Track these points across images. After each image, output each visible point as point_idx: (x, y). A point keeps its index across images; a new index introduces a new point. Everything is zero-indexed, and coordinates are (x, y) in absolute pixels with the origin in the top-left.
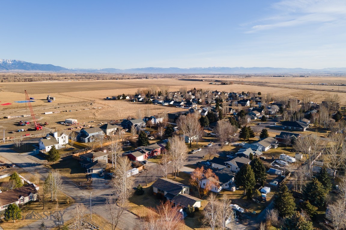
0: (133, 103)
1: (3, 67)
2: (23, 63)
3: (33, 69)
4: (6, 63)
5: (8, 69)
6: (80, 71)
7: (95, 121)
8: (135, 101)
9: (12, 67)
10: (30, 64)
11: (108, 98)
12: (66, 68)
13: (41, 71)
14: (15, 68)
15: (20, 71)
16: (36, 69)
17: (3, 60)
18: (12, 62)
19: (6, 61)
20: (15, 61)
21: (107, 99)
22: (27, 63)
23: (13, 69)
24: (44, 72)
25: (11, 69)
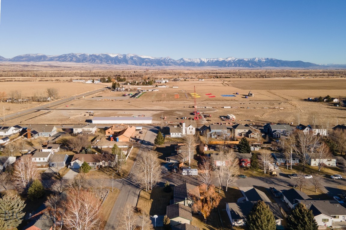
0: (336, 107)
1: (258, 65)
2: (275, 61)
3: (282, 66)
4: (261, 61)
5: (261, 67)
6: (333, 67)
7: (252, 120)
8: (338, 106)
9: (265, 64)
10: (280, 61)
11: (309, 98)
12: (317, 64)
13: (290, 67)
14: (267, 65)
15: (271, 68)
16: (285, 66)
17: (259, 58)
18: (265, 60)
19: (261, 59)
20: (268, 59)
21: (309, 100)
22: (278, 61)
23: (266, 66)
24: (293, 68)
25: (264, 66)
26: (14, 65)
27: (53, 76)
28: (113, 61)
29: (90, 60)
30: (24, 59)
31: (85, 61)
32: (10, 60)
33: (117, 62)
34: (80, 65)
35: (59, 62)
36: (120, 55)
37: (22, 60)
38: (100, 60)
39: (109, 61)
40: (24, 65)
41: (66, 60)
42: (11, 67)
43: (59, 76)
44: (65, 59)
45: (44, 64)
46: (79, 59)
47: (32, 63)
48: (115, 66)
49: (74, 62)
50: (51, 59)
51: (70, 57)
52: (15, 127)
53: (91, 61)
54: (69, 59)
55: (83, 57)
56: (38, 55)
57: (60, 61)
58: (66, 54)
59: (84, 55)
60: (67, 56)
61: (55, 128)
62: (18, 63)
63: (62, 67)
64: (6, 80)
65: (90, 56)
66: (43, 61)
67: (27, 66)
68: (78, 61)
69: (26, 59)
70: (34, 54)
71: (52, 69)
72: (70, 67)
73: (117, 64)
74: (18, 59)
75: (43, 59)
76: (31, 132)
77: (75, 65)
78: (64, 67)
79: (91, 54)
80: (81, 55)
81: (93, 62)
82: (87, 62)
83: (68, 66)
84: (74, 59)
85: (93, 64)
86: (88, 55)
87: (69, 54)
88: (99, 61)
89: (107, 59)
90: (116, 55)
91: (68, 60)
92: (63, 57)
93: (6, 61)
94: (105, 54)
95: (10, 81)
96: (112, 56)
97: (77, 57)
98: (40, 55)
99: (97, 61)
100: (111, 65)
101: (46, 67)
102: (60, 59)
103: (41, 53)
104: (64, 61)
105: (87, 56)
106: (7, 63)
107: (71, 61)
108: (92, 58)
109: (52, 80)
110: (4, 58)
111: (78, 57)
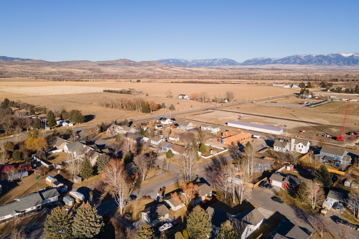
26: (242, 69)
27: (264, 79)
28: (346, 61)
29: (316, 62)
30: (252, 63)
31: (310, 63)
32: (242, 64)
33: (351, 62)
34: (303, 67)
35: (282, 65)
36: (356, 54)
37: (250, 63)
38: (328, 61)
39: (340, 62)
40: (250, 68)
41: (289, 63)
42: (239, 70)
43: (269, 80)
44: (288, 61)
45: (268, 67)
46: (303, 60)
47: (258, 66)
48: (349, 67)
49: (298, 64)
50: (275, 62)
51: (294, 59)
52: (171, 119)
53: (318, 62)
54: (293, 61)
55: (308, 58)
56: (264, 58)
57: (283, 63)
58: (290, 56)
59: (310, 56)
60: (291, 59)
61: (191, 124)
62: (247, 67)
63: (283, 70)
64: (225, 82)
65: (317, 56)
66: (267, 64)
67: (252, 69)
68: (302, 62)
69: (254, 62)
70: (261, 58)
71: (273, 72)
72: (291, 70)
73: (351, 65)
74: (247, 62)
75: (267, 62)
76: (174, 124)
77: (297, 67)
78: (285, 70)
79: (318, 55)
80: (307, 56)
81: (319, 63)
82: (312, 63)
83: (290, 68)
84: (298, 61)
85: (319, 66)
86: (315, 56)
87: (293, 56)
88: (326, 62)
89: (338, 59)
90: (350, 55)
91: (291, 62)
92: (287, 59)
93: (238, 65)
94: (337, 53)
95: (226, 83)
96: (345, 55)
97: (301, 59)
98: (266, 58)
99: (324, 62)
100: (342, 66)
101: (268, 69)
102: (283, 62)
103: (266, 57)
104: (287, 63)
105: (313, 56)
106: (237, 67)
107: (294, 63)
108: (319, 59)
109: (258, 84)
110: (236, 62)
111: (303, 58)
